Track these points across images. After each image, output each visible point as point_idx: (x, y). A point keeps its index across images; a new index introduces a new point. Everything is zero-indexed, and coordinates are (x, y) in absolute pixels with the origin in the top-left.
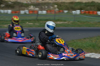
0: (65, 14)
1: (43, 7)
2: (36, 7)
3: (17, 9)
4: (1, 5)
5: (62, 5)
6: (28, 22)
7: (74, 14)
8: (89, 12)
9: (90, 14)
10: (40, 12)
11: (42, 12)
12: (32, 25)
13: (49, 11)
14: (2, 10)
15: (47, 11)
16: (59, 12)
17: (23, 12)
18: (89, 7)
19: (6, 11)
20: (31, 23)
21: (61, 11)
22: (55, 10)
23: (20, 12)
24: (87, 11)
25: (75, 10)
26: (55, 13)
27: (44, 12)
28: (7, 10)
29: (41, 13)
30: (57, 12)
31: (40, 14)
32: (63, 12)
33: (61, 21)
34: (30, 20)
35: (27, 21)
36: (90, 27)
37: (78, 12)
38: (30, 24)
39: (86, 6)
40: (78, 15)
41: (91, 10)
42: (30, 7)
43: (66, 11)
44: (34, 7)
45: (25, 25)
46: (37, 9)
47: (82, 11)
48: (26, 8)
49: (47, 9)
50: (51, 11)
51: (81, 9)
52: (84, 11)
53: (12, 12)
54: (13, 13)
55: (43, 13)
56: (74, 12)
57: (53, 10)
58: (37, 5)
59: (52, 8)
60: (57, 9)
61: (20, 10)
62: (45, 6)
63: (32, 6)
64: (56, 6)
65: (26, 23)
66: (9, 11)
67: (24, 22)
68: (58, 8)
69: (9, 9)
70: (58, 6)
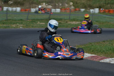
0: (81, 13)
1: (57, 5)
2: (49, 5)
3: (27, 6)
4: (10, 2)
5: (78, 2)
6: (39, 22)
7: (92, 13)
8: (109, 11)
9: (110, 13)
10: (53, 10)
11: (56, 10)
12: (44, 25)
13: (63, 9)
14: (10, 8)
15: (61, 9)
16: (75, 10)
17: (33, 10)
18: (109, 5)
19: (14, 9)
20: (42, 22)
21: (77, 9)
22: (70, 8)
23: (30, 10)
24: (107, 10)
25: (93, 8)
26: (71, 11)
27: (58, 10)
28: (16, 7)
29: (55, 12)
30: (72, 10)
31: (53, 13)
32: (80, 11)
33: (77, 20)
34: (42, 20)
35: (38, 20)
36: (110, 28)
37: (97, 10)
38: (42, 24)
39: (105, 3)
40: (96, 14)
41: (111, 8)
42: (42, 4)
43: (83, 10)
44: (47, 4)
45: (36, 25)
46: (50, 7)
47: (102, 9)
48: (37, 6)
49: (61, 7)
50: (65, 9)
51: (100, 8)
52: (103, 9)
53: (21, 10)
54: (23, 11)
55: (56, 12)
56: (92, 10)
57: (67, 8)
58: (49, 3)
59: (67, 5)
60: (73, 7)
61: (30, 8)
62: (59, 3)
63: (44, 4)
64: (71, 3)
65: (37, 23)
66: (18, 9)
67: (35, 22)
68: (73, 5)
69: (18, 7)
70: (73, 3)
